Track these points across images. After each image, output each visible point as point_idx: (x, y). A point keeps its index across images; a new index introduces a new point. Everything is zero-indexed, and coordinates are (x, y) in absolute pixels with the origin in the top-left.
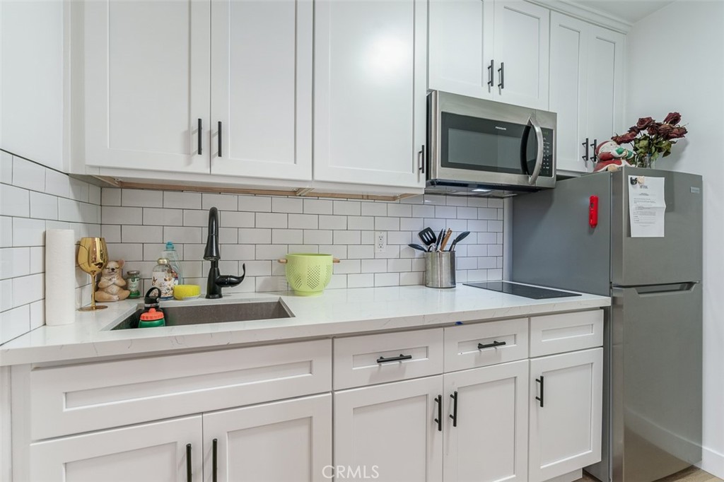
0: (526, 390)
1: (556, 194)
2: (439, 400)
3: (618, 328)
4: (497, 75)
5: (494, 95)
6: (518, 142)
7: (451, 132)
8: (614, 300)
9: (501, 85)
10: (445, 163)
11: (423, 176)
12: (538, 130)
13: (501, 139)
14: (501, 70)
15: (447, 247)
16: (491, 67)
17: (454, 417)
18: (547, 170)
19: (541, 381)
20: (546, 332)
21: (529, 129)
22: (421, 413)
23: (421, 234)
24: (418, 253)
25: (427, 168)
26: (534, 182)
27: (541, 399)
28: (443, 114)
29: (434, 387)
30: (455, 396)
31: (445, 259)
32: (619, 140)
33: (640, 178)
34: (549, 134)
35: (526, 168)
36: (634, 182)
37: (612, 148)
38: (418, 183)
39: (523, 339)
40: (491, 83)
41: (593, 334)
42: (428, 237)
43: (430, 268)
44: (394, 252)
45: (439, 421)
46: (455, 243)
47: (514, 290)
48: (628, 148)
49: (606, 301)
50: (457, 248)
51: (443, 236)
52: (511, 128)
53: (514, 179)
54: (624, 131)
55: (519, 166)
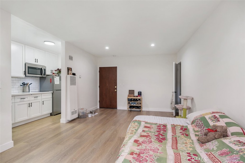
0: (41, 103)
1: (46, 78)
2: (29, 104)
3: (54, 96)
4: (36, 61)
5: (36, 63)
6: (40, 71)
7: (29, 69)
8: (53, 92)
9: (37, 62)
10: (28, 73)
11: (24, 75)
12: (43, 69)
13: (38, 70)
14: (37, 60)
15: (28, 86)
16: (36, 59)
17: (31, 106)
18: (45, 74)
19: (43, 102)
20: (44, 96)
21: (42, 69)
22: (27, 106)
23: (22, 84)
24: (22, 87)
25: (25, 74)
26: (43, 76)
27: (43, 104)
28: (28, 67)
29: (28, 102)
30: (31, 103)
31: (28, 88)
32: (55, 71)
33: (56, 77)
34: (45, 70)
35: (41, 74)
36: (55, 77)
37: (54, 72)
38: (24, 76)
39: (40, 97)
40: (36, 62)
41: (51, 96)
42: (24, 84)
43: (25, 89)
44: (17, 86)
45: (29, 106)
46: (29, 85)
47: (40, 91)
48: (57, 72)
49: (52, 92)
50: (30, 86)
51: (27, 84)
52: (39, 69)
53: (40, 76)
54: (56, 70)
55: (40, 74)
